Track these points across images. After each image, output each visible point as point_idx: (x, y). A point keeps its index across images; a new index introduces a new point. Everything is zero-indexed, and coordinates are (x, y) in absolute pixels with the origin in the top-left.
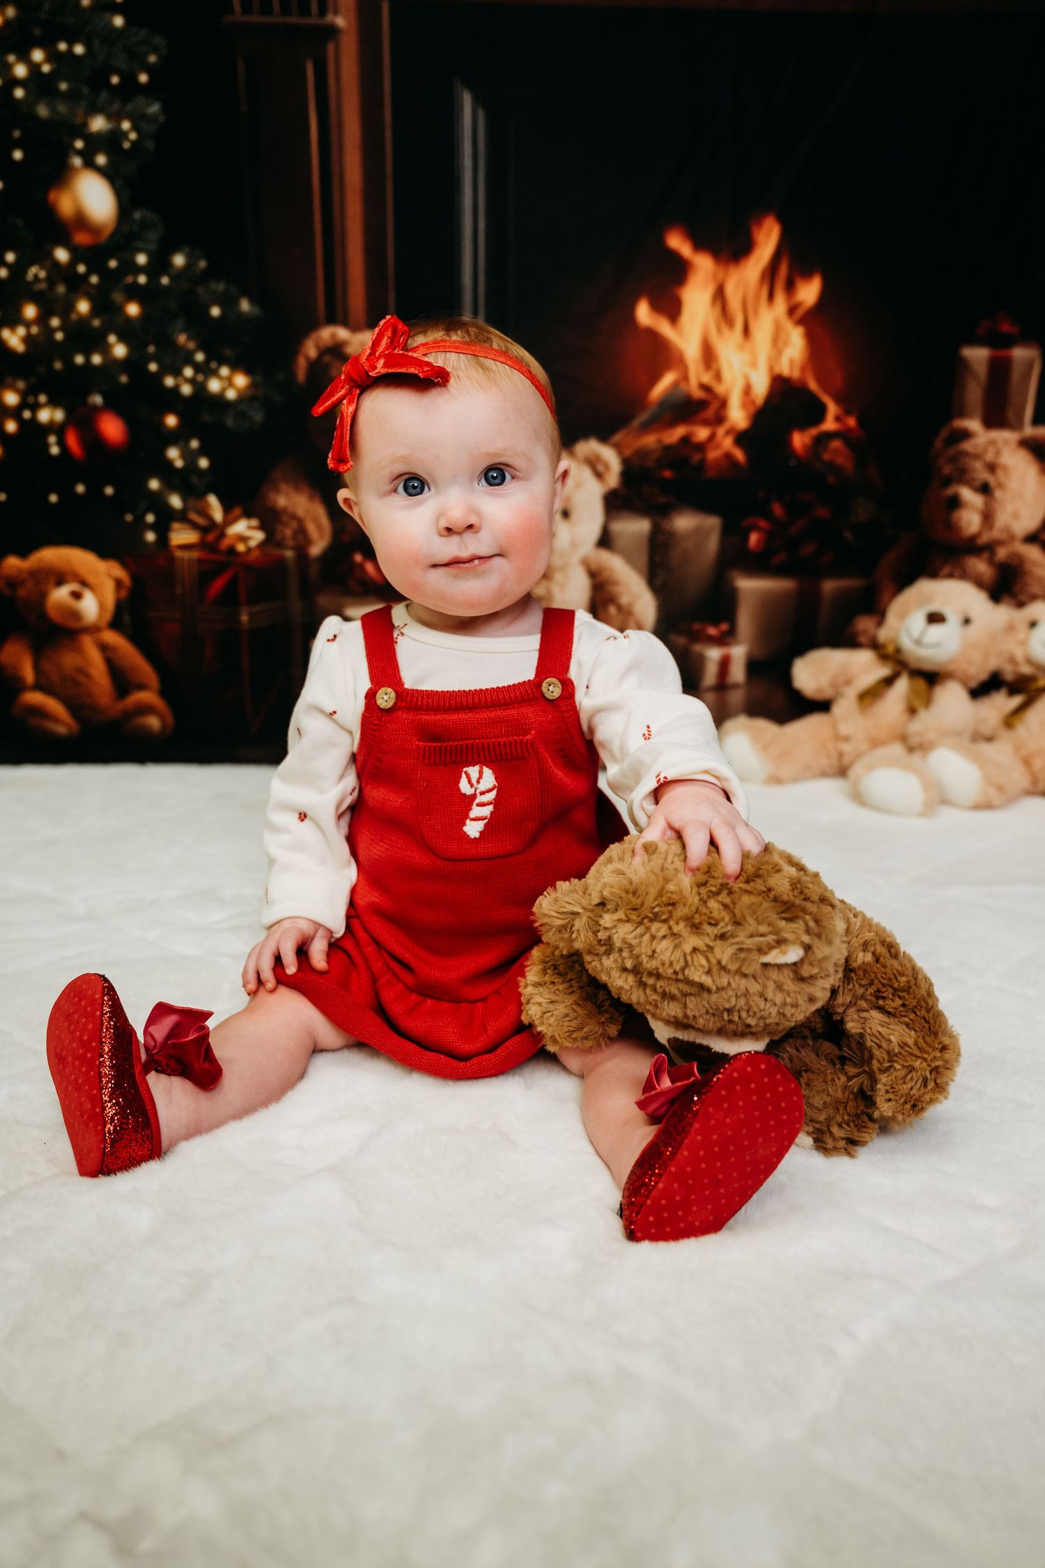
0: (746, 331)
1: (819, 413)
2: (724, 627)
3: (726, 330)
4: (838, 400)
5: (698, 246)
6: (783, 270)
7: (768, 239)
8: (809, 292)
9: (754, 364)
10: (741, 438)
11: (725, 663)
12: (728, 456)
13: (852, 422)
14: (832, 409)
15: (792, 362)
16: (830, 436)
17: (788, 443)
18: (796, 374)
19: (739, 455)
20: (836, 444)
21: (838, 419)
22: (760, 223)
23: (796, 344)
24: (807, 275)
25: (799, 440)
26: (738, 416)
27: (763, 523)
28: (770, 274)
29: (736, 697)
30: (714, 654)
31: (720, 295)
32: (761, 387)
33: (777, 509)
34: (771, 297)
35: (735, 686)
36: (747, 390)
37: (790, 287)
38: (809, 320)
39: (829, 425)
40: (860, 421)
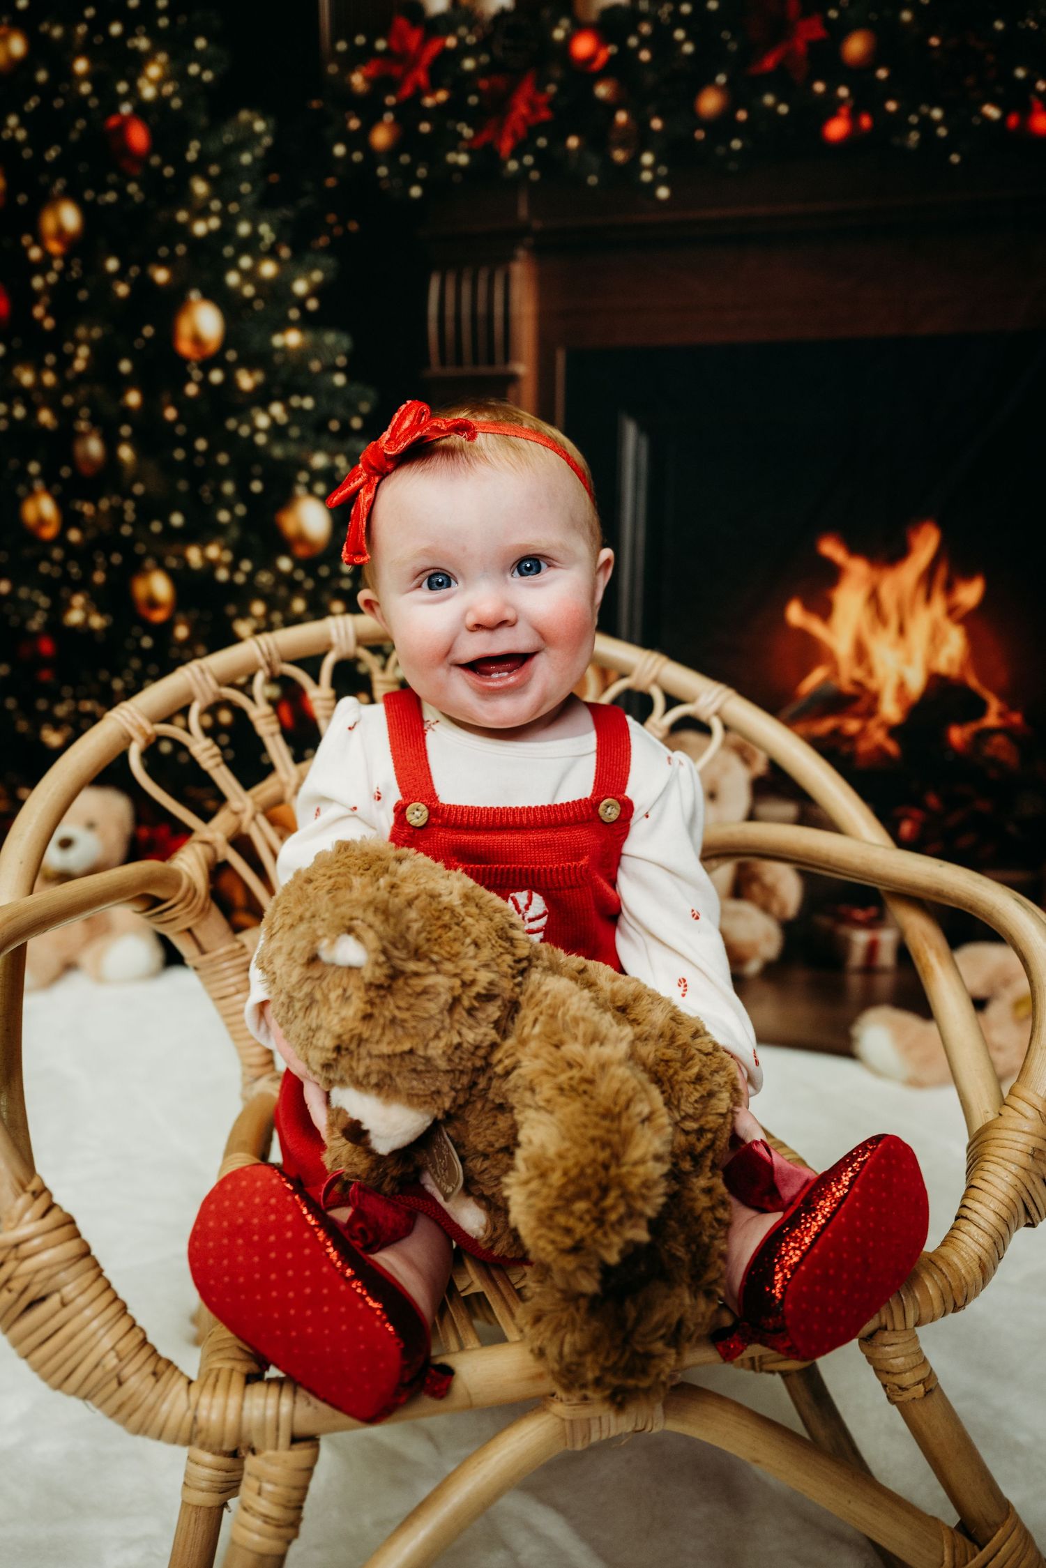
0: (902, 630)
1: (980, 708)
2: (873, 911)
3: (880, 629)
4: (1001, 696)
5: (854, 549)
6: (942, 573)
7: (926, 545)
8: (970, 594)
9: (909, 661)
10: (894, 731)
11: (873, 948)
12: (880, 749)
13: (1016, 718)
14: (994, 705)
15: (950, 661)
16: (991, 731)
17: (944, 738)
18: (954, 671)
19: (892, 747)
20: (999, 740)
21: (1001, 715)
22: (917, 528)
23: (954, 645)
24: (968, 577)
25: (957, 735)
26: (891, 710)
27: (916, 814)
28: (928, 577)
29: (885, 983)
30: (861, 938)
31: (874, 598)
32: (916, 682)
33: (932, 801)
34: (928, 598)
35: (883, 970)
36: (902, 686)
37: (949, 589)
38: (970, 621)
39: (992, 720)
40: (1027, 718)
